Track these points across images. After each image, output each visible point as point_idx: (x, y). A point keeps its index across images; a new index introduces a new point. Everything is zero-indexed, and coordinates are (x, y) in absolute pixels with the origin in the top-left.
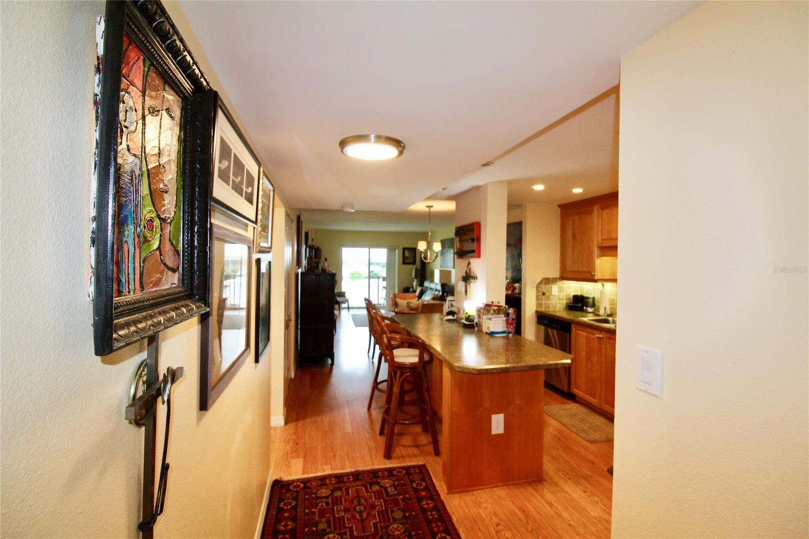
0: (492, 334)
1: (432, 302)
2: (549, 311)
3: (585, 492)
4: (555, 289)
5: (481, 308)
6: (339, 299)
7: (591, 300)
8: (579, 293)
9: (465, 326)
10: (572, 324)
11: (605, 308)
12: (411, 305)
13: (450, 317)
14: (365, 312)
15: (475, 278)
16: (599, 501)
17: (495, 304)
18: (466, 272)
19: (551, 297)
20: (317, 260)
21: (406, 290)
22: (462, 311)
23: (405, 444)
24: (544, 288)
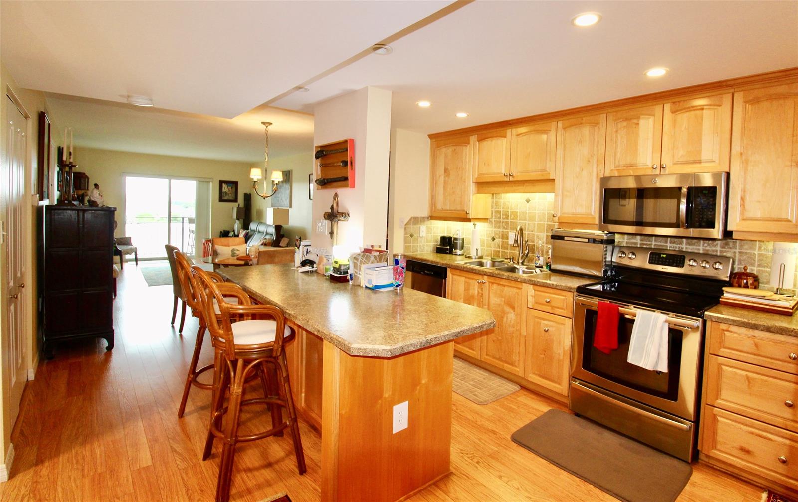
0: (375, 289)
1: (263, 249)
2: (417, 255)
3: (500, 477)
4: (423, 229)
5: (359, 255)
6: (119, 248)
7: (459, 242)
8: (445, 235)
9: (333, 279)
10: (449, 270)
11: (477, 250)
12: (237, 253)
13: (308, 268)
14: (166, 265)
15: (345, 215)
16: (520, 487)
17: (375, 248)
18: (332, 208)
19: (419, 239)
20: (81, 192)
21: (225, 234)
22: (325, 260)
23: (250, 465)
24: (412, 228)
